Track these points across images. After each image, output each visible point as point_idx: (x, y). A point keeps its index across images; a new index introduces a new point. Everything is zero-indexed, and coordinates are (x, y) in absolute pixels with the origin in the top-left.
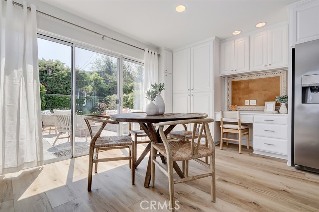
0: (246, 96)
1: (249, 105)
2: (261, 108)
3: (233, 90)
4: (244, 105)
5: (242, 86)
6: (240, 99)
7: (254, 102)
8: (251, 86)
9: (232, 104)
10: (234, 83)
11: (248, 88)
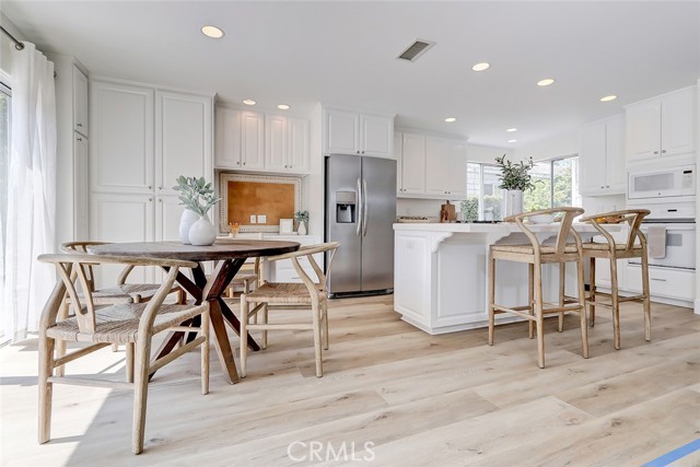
0: (252, 209)
1: (257, 224)
2: (273, 228)
3: (231, 196)
4: (249, 223)
5: (246, 192)
6: (242, 212)
7: (262, 219)
8: (259, 192)
9: (229, 222)
10: (231, 185)
11: (255, 195)
